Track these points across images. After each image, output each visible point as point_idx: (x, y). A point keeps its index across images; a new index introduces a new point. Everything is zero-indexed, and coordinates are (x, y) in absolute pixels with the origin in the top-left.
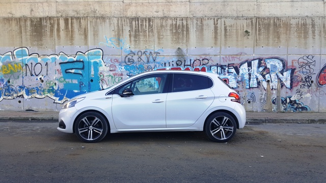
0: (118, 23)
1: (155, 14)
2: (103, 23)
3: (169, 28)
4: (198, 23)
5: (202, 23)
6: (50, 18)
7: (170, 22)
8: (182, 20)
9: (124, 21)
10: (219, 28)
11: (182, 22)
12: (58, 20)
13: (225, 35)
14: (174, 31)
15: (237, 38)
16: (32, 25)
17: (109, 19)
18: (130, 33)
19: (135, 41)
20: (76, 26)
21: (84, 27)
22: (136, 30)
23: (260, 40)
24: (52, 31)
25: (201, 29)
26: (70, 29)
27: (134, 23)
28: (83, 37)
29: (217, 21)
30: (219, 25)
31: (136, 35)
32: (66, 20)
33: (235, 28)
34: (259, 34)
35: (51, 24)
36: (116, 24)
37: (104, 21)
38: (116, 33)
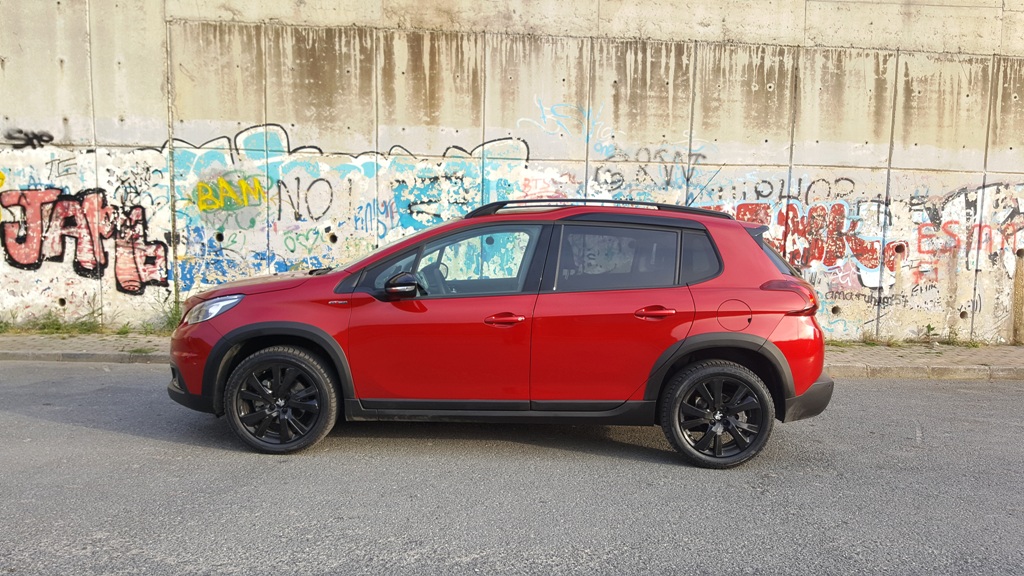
0: (581, 56)
1: (700, 33)
2: (533, 55)
3: (738, 77)
4: (830, 65)
5: (839, 66)
6: (362, 32)
7: (742, 58)
8: (781, 53)
9: (601, 50)
10: (889, 86)
11: (781, 62)
12: (389, 39)
13: (907, 107)
14: (755, 87)
15: (941, 116)
16: (299, 52)
17: (554, 42)
18: (617, 90)
19: (632, 116)
20: (445, 61)
21: (472, 65)
22: (635, 80)
23: (1003, 127)
24: (366, 73)
25: (836, 84)
26: (427, 72)
27: (630, 57)
28: (468, 99)
29: (885, 61)
30: (889, 76)
31: (634, 96)
32: (415, 41)
33: (936, 88)
34: (1004, 110)
35: (363, 50)
36: (573, 62)
37: (538, 49)
38: (574, 89)
